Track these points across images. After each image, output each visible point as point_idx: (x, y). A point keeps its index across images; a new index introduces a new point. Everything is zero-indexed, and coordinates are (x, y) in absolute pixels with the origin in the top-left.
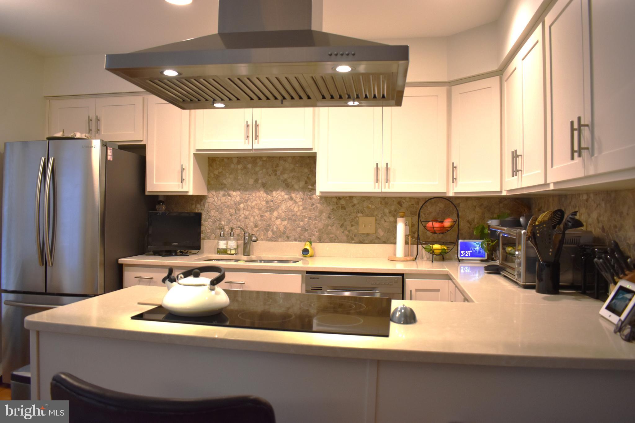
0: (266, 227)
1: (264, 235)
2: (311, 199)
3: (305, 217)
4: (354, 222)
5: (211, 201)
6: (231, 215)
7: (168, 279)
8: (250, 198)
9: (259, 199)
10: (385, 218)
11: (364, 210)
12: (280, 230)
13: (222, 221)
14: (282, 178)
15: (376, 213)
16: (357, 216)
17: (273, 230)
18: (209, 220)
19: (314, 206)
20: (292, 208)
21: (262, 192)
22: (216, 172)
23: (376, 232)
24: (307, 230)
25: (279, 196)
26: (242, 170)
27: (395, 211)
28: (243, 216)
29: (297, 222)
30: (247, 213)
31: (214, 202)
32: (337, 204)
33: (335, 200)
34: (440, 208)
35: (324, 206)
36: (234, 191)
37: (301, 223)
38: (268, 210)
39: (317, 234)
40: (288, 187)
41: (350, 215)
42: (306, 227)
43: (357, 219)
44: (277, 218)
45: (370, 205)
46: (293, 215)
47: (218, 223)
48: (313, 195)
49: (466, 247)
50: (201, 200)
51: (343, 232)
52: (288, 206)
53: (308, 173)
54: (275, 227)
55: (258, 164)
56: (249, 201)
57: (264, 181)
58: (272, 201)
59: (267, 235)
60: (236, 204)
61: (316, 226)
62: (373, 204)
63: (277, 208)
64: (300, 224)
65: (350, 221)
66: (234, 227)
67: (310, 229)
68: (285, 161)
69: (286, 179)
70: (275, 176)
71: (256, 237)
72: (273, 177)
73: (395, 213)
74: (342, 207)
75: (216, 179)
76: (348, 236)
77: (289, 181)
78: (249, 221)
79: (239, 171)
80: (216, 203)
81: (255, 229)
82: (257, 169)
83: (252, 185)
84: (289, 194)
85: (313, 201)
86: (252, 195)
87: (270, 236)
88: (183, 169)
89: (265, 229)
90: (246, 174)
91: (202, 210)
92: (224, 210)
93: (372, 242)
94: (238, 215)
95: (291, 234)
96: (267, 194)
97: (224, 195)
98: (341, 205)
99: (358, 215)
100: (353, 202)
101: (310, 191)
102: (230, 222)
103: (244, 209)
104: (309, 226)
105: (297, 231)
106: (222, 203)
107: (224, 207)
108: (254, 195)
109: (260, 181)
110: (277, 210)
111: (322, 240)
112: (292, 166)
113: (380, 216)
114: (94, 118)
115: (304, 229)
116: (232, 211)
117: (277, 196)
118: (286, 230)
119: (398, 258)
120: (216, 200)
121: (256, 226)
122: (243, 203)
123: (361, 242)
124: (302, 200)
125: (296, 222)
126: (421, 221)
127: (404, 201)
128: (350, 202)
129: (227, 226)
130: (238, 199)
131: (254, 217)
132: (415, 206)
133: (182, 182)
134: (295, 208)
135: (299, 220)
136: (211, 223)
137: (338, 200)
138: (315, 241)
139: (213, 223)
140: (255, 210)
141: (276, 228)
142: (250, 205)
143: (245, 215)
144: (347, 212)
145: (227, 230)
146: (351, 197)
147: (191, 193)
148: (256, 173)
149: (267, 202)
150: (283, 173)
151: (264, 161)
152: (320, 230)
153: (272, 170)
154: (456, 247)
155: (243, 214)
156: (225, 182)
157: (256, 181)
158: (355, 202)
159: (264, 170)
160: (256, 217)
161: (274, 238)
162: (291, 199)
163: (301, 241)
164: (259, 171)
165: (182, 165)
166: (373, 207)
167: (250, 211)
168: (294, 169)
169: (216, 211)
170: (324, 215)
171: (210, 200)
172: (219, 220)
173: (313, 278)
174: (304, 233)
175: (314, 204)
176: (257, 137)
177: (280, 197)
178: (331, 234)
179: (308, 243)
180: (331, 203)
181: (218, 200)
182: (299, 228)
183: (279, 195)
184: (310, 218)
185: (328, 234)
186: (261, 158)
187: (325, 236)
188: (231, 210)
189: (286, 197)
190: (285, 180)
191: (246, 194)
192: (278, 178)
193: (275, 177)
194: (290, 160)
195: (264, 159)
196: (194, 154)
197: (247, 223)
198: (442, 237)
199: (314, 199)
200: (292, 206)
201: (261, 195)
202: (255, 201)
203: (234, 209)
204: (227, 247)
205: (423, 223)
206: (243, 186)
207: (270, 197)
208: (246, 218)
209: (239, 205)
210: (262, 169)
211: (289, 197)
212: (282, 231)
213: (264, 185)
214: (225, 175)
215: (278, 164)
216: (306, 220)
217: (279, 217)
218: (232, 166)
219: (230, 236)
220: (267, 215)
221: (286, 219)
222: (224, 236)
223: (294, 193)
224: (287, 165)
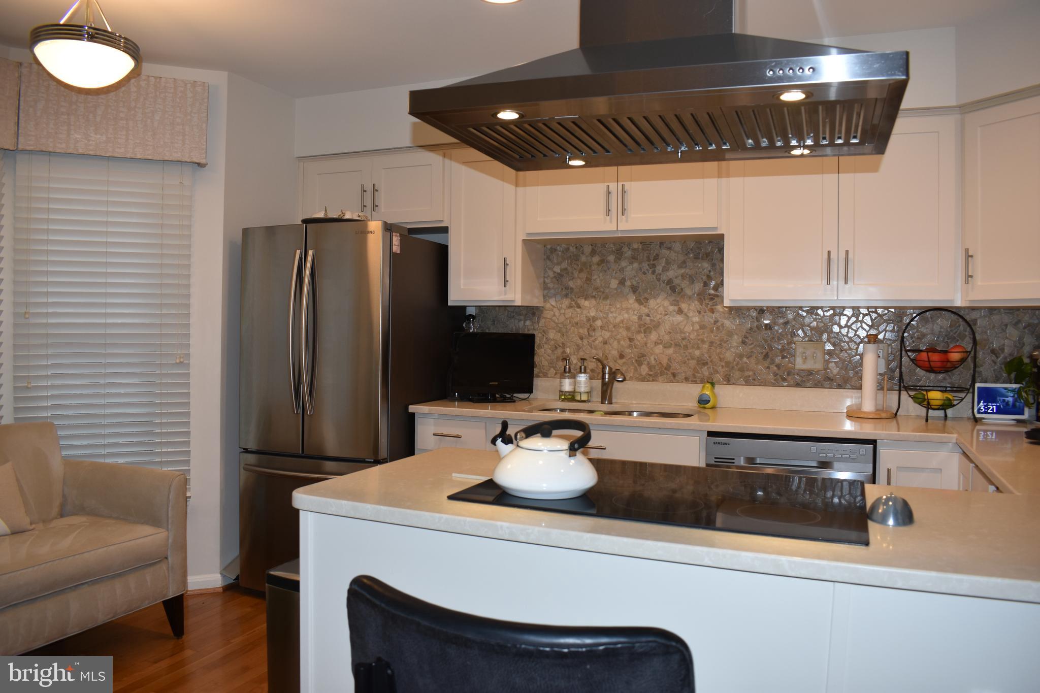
0: (638, 358)
1: (636, 370)
2: (712, 311)
3: (703, 341)
4: (788, 353)
5: (549, 316)
6: (582, 339)
7: (501, 439)
8: (612, 310)
9: (627, 312)
10: (842, 344)
12: (661, 363)
13: (567, 348)
14: (664, 278)
15: (825, 335)
16: (792, 342)
17: (648, 363)
18: (546, 346)
19: (719, 324)
20: (682, 327)
21: (631, 301)
22: (557, 269)
23: (825, 367)
24: (707, 363)
25: (659, 307)
26: (598, 265)
28: (600, 339)
29: (690, 351)
30: (607, 335)
31: (554, 318)
32: (758, 320)
33: (754, 314)
34: (941, 327)
35: (736, 323)
36: (586, 299)
37: (697, 353)
38: (642, 330)
39: (724, 370)
40: (674, 290)
41: (779, 339)
42: (705, 359)
43: (793, 345)
44: (656, 343)
45: (815, 323)
46: (683, 339)
47: (560, 351)
48: (717, 305)
49: (989, 397)
50: (534, 314)
51: (768, 368)
52: (675, 323)
53: (709, 268)
54: (652, 358)
55: (626, 255)
56: (610, 314)
57: (635, 283)
58: (648, 315)
59: (641, 372)
60: (589, 320)
61: (722, 356)
62: (820, 321)
63: (657, 326)
64: (694, 354)
65: (779, 348)
66: (585, 357)
67: (711, 361)
68: (670, 248)
69: (671, 279)
70: (654, 274)
71: (623, 374)
72: (650, 276)
74: (766, 326)
75: (558, 280)
76: (775, 375)
77: (676, 282)
78: (611, 348)
79: (594, 267)
80: (558, 319)
81: (621, 362)
82: (624, 264)
83: (616, 289)
84: (675, 303)
85: (717, 315)
86: (616, 306)
87: (644, 373)
88: (506, 265)
89: (636, 360)
90: (605, 271)
91: (534, 329)
92: (570, 329)
93: (818, 385)
94: (593, 338)
95: (678, 371)
96: (640, 303)
97: (570, 307)
98: (765, 322)
99: (795, 339)
100: (785, 317)
101: (712, 299)
102: (579, 349)
103: (602, 328)
104: (710, 357)
105: (690, 365)
106: (566, 319)
107: (570, 325)
108: (618, 306)
109: (628, 283)
110: (655, 330)
111: (732, 380)
112: (682, 258)
113: (832, 341)
114: (369, 188)
115: (702, 363)
116: (584, 331)
117: (656, 308)
118: (671, 362)
119: (865, 413)
120: (557, 314)
121: (622, 356)
122: (600, 319)
123: (798, 385)
124: (698, 314)
125: (688, 351)
126: (907, 351)
128: (779, 316)
129: (575, 357)
130: (593, 312)
131: (619, 342)
133: (505, 286)
134: (686, 327)
135: (693, 347)
136: (549, 351)
137: (759, 314)
138: (719, 383)
139: (553, 351)
140: (621, 330)
141: (655, 359)
142: (612, 322)
143: (604, 339)
144: (775, 334)
145: (575, 362)
146: (782, 310)
147: (518, 303)
148: (622, 270)
149: (640, 317)
150: (665, 269)
151: (635, 249)
152: (728, 364)
153: (648, 265)
154: (970, 395)
155: (601, 336)
156: (571, 284)
157: (622, 282)
158: (788, 315)
159: (636, 265)
160: (622, 342)
161: (651, 375)
162: (680, 311)
163: (695, 382)
164: (626, 267)
165: (505, 259)
166: (821, 325)
167: (612, 331)
168: (684, 262)
169: (556, 331)
170: (736, 339)
171: (547, 314)
172: (561, 345)
173: (719, 443)
174: (701, 368)
175: (718, 321)
176: (624, 211)
177: (661, 308)
178: (748, 370)
179: (708, 385)
180: (748, 318)
181: (561, 314)
182: (693, 359)
183: (660, 304)
184: (712, 343)
185: (742, 370)
186: (629, 245)
187: (737, 374)
188: (581, 331)
189: (671, 308)
190: (670, 282)
191: (606, 306)
192: (658, 277)
193: (654, 277)
194: (677, 246)
195: (635, 246)
196: (524, 240)
197: (607, 352)
198: (944, 379)
199: (718, 311)
200: (681, 324)
201: (629, 306)
202: (620, 314)
203: (586, 329)
204: (575, 388)
205: (910, 354)
206: (600, 292)
207: (644, 308)
208: (605, 343)
209: (594, 321)
210: (631, 263)
211: (676, 308)
212: (665, 365)
213: (634, 289)
214: (572, 273)
215: (657, 255)
216: (706, 346)
217: (659, 342)
218: (583, 259)
219: (581, 372)
220: (640, 337)
221: (671, 344)
222: (569, 372)
223: (683, 302)
224: (673, 255)
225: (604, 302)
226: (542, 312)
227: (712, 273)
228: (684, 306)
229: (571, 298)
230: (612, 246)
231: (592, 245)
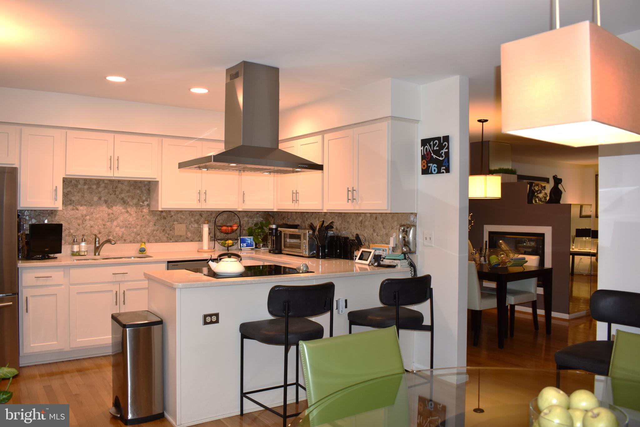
3: (137, 225)
4: (172, 228)
6: (79, 225)
8: (94, 211)
9: (102, 212)
10: (192, 224)
11: (178, 219)
12: (118, 235)
14: (120, 197)
15: (186, 221)
16: (173, 224)
17: (113, 235)
19: (145, 217)
20: (128, 219)
21: (104, 207)
23: (186, 234)
24: (139, 234)
26: (87, 189)
27: (198, 220)
28: (89, 225)
29: (132, 229)
30: (92, 223)
31: (64, 215)
32: (160, 215)
34: (225, 217)
35: (151, 217)
36: (81, 206)
37: (135, 230)
38: (110, 220)
39: (147, 237)
40: (124, 202)
41: (169, 223)
42: (139, 232)
43: (174, 225)
44: (116, 226)
45: (182, 216)
46: (129, 224)
48: (143, 209)
49: (243, 241)
51: (164, 235)
52: (125, 217)
53: (140, 193)
54: (115, 233)
55: (102, 186)
56: (94, 213)
57: (106, 199)
58: (113, 214)
60: (83, 216)
61: (146, 231)
62: (184, 216)
63: (116, 219)
65: (169, 227)
68: (123, 184)
69: (123, 197)
73: (198, 221)
74: (163, 218)
75: (66, 196)
76: (167, 238)
77: (125, 199)
79: (86, 191)
80: (66, 216)
82: (100, 189)
83: (97, 201)
84: (125, 208)
85: (143, 213)
89: (107, 235)
90: (91, 193)
91: (53, 221)
92: (73, 221)
93: (183, 241)
94: (85, 225)
95: (127, 238)
96: (109, 208)
97: (73, 209)
98: (163, 216)
99: (175, 223)
100: (171, 214)
103: (90, 220)
104: (141, 232)
105: (132, 235)
106: (71, 216)
108: (98, 209)
109: (103, 199)
110: (116, 221)
111: (150, 241)
112: (127, 188)
113: (188, 223)
115: (137, 234)
116: (80, 222)
117: (116, 210)
118: (123, 235)
119: (205, 250)
122: (88, 215)
123: (176, 241)
124: (135, 213)
125: (131, 229)
126: (217, 226)
127: (203, 213)
128: (169, 214)
130: (85, 212)
131: (98, 226)
132: (210, 216)
133: (55, 200)
134: (130, 219)
135: (133, 228)
140: (99, 221)
141: (116, 234)
142: (95, 217)
143: (90, 225)
144: (167, 221)
145: (79, 237)
146: (170, 211)
147: (61, 208)
148: (100, 192)
149: (109, 215)
150: (121, 193)
151: (106, 183)
152: (148, 234)
153: (113, 191)
155: (88, 223)
156: (73, 198)
157: (100, 198)
158: (173, 214)
159: (106, 190)
160: (100, 226)
162: (127, 212)
163: (134, 243)
164: (102, 191)
165: (56, 187)
166: (184, 217)
167: (95, 221)
168: (129, 190)
170: (151, 224)
172: (68, 229)
173: (174, 265)
174: (137, 237)
175: (144, 216)
177: (118, 211)
178: (157, 236)
179: (143, 244)
180: (156, 215)
182: (133, 233)
183: (118, 209)
184: (141, 226)
185: (154, 237)
186: (103, 180)
187: (152, 238)
188: (78, 221)
189: (123, 210)
190: (122, 199)
191: (92, 209)
192: (117, 196)
193: (114, 196)
194: (126, 183)
195: (106, 182)
196: (63, 178)
198: (226, 236)
199: (144, 212)
200: (128, 217)
201: (103, 209)
202: (99, 213)
203: (81, 221)
204: (80, 250)
205: (218, 227)
206: (89, 202)
207: (111, 210)
208: (92, 227)
209: (85, 217)
210: (104, 190)
211: (126, 210)
212: (121, 236)
213: (106, 202)
214: (74, 193)
215: (117, 186)
216: (138, 227)
217: (118, 225)
218: (79, 186)
219: (82, 241)
220: (108, 224)
221: (124, 227)
222: (76, 242)
223: (129, 208)
224: (124, 187)
225: (91, 208)
226: (57, 212)
227: (141, 196)
228: (129, 209)
229: (73, 206)
230: (94, 181)
231: (84, 180)
